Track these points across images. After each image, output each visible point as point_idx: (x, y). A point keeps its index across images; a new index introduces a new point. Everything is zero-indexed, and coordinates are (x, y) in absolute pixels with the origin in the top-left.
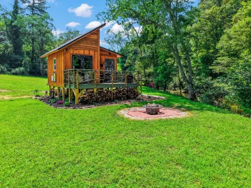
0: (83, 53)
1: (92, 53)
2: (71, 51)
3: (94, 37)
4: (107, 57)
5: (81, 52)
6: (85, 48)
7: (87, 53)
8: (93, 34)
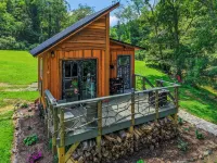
0: (81, 56)
1: (96, 54)
2: (61, 55)
3: (100, 26)
4: (120, 53)
5: (79, 54)
6: (85, 47)
7: (88, 54)
8: (99, 21)
